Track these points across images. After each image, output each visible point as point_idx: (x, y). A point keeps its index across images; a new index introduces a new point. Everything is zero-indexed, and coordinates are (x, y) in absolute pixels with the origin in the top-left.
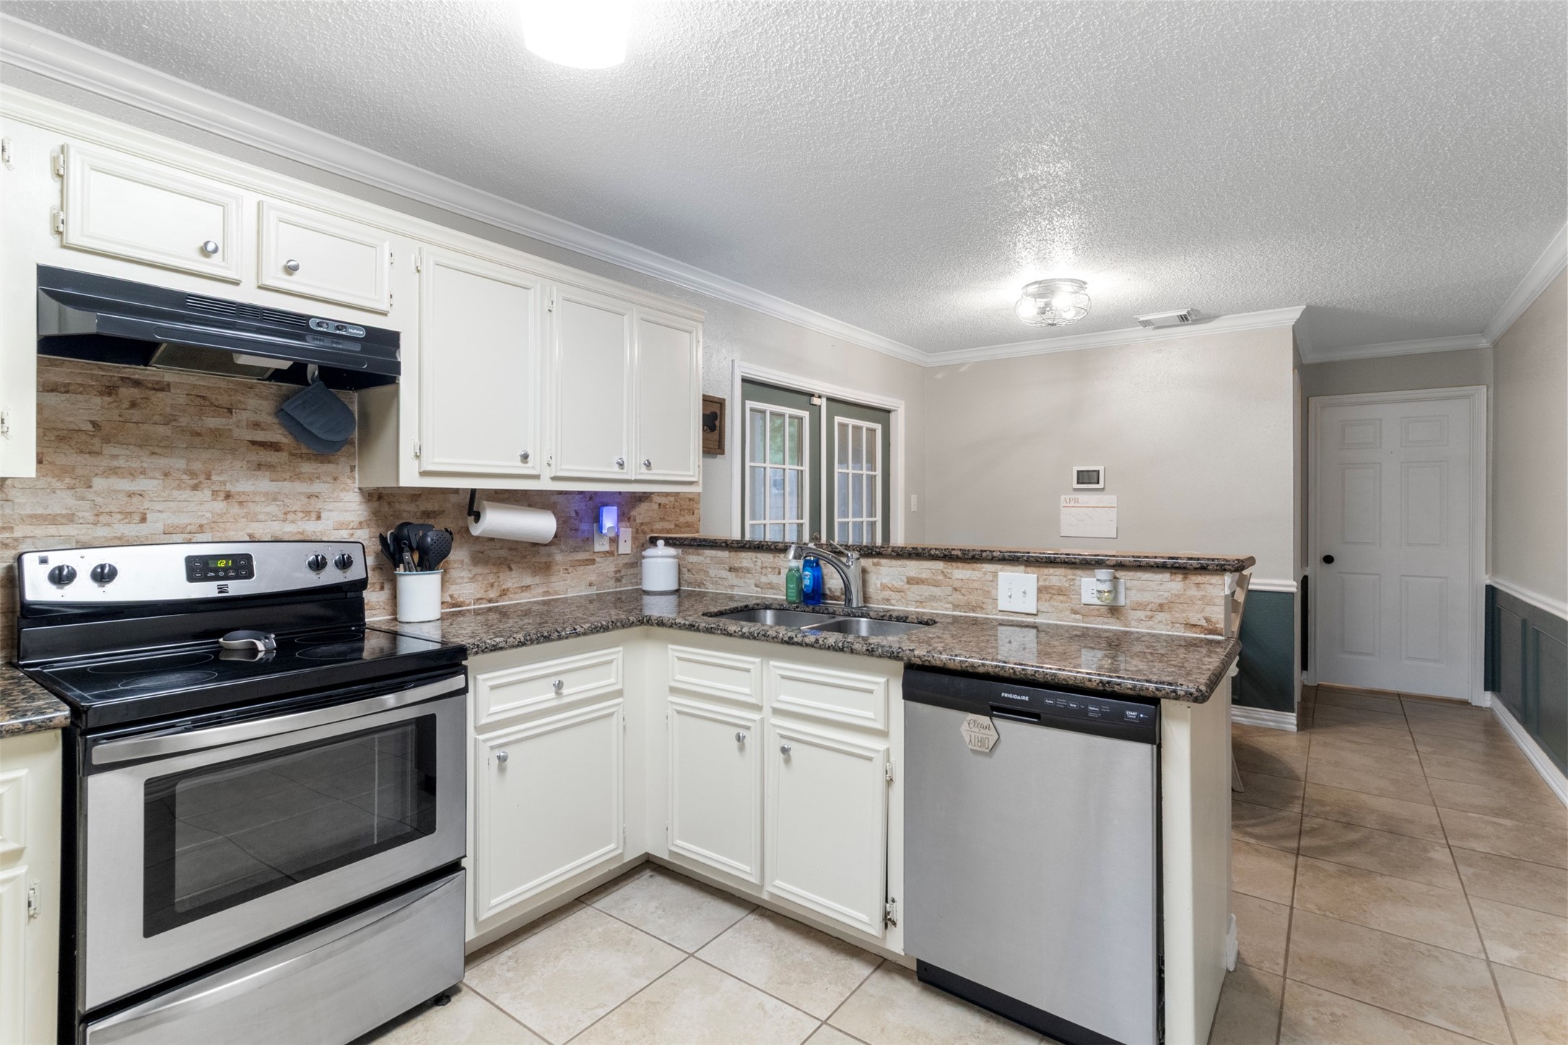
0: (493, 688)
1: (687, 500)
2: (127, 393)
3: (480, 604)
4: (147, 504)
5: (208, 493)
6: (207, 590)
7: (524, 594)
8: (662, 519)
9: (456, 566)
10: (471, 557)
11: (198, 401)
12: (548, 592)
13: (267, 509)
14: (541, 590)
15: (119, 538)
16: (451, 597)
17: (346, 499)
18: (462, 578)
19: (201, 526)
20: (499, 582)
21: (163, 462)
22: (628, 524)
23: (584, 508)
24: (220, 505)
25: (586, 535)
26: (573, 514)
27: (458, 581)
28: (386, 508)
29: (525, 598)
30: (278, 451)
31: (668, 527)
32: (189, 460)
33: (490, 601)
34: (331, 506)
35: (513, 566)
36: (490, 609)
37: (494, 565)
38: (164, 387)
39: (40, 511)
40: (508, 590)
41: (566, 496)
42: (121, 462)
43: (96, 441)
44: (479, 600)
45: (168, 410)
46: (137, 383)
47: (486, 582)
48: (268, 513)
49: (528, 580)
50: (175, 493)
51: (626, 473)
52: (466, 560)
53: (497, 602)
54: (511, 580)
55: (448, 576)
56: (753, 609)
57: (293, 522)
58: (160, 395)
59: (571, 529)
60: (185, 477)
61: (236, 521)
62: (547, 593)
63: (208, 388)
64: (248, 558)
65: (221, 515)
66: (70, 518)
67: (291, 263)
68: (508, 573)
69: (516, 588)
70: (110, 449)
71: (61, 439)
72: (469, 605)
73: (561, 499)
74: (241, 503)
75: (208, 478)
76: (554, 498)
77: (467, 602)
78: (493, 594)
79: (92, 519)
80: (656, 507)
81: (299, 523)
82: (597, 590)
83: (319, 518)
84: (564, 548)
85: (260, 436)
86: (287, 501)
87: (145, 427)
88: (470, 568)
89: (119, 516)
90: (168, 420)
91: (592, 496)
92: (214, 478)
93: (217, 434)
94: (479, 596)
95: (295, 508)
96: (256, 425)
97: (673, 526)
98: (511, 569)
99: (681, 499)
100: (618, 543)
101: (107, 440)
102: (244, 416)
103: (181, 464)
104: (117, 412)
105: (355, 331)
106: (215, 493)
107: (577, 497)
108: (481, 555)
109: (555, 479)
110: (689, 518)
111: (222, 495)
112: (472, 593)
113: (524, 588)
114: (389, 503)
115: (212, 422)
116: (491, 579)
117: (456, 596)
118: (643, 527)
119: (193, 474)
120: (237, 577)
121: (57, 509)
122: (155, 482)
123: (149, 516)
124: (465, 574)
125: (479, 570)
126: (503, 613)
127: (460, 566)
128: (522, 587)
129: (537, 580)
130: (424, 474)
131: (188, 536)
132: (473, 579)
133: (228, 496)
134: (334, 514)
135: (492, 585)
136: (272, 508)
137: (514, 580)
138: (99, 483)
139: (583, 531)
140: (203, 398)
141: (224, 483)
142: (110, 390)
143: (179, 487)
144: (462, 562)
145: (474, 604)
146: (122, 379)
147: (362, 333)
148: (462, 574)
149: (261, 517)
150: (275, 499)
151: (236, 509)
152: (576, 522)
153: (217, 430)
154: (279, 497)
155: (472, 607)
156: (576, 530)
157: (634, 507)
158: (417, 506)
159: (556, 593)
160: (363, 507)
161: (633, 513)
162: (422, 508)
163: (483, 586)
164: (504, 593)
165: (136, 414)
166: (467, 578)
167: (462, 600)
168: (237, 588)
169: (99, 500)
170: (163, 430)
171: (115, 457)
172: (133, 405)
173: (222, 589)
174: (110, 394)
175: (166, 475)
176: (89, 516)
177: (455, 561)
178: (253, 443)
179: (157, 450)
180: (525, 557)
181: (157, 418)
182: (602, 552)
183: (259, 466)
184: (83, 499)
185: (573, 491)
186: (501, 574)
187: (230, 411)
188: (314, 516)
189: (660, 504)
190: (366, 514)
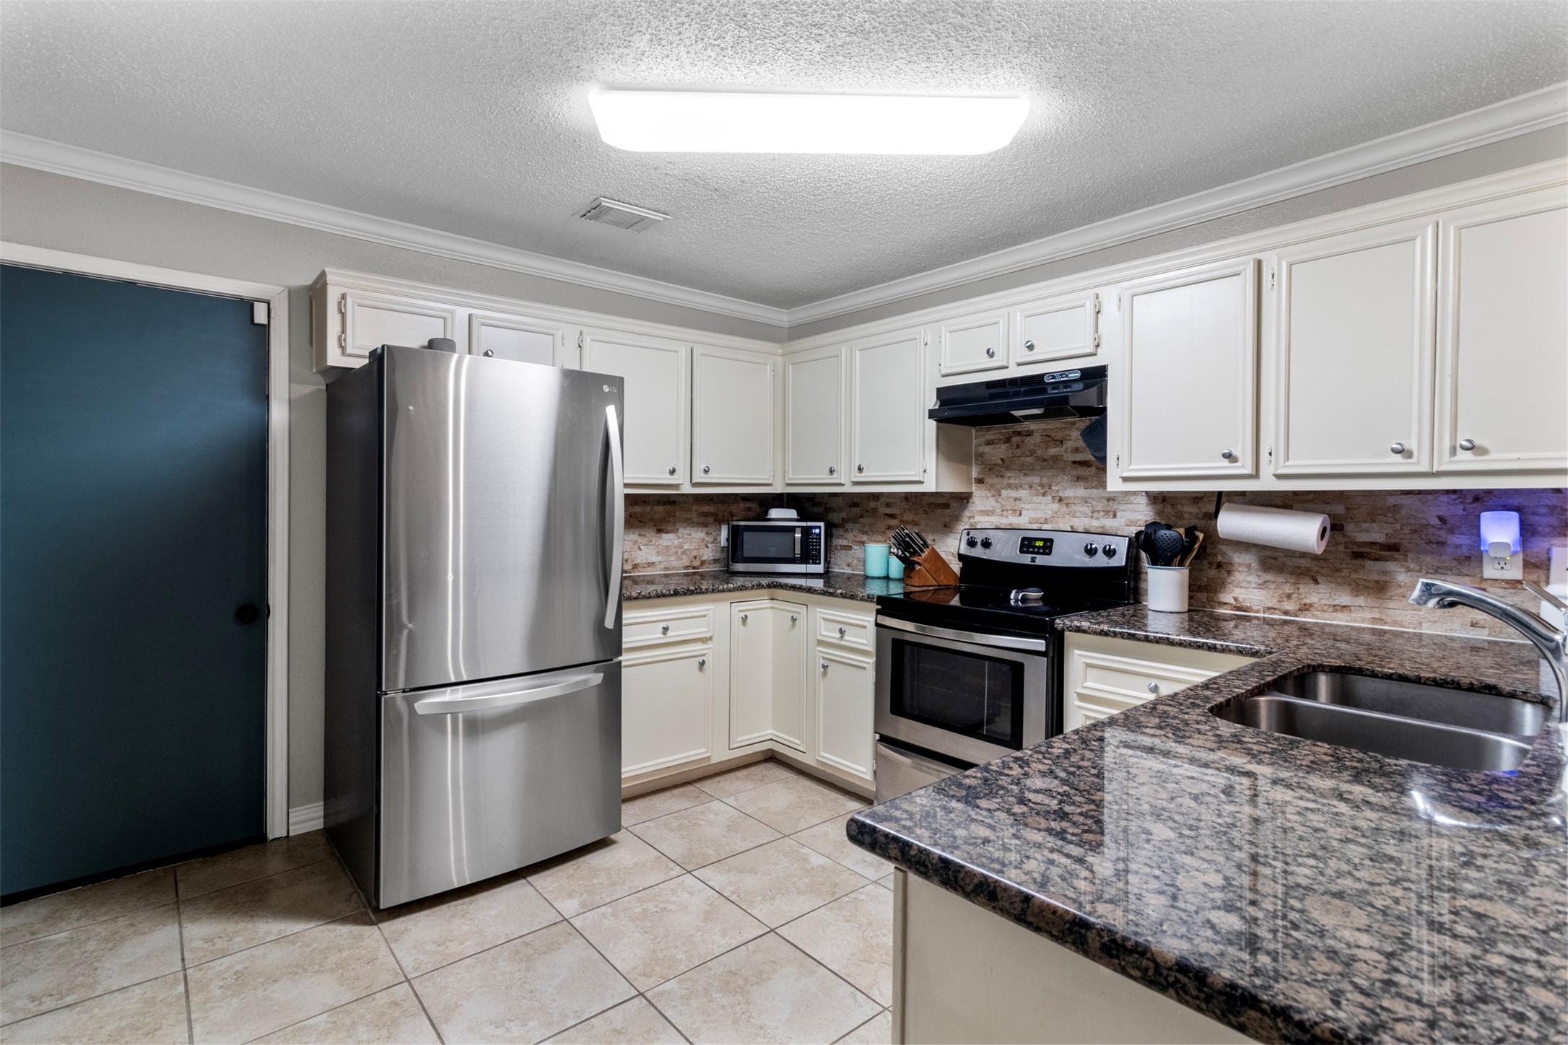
0: (1089, 665)
2: (1015, 439)
3: (1272, 614)
4: (1022, 505)
5: (1050, 498)
6: (1026, 559)
7: (1339, 615)
9: (1241, 569)
10: (1260, 561)
11: (1047, 439)
12: (1380, 619)
13: (1082, 509)
14: (1368, 615)
15: (1010, 525)
16: (1236, 599)
17: (1135, 502)
18: (1249, 582)
19: (1046, 519)
20: (1299, 594)
21: (1029, 479)
23: (1460, 512)
24: (1056, 506)
25: (1465, 551)
26: (1436, 522)
27: (1243, 584)
28: (1169, 510)
29: (1340, 620)
30: (1088, 466)
32: (1041, 477)
33: (1286, 613)
34: (1123, 507)
35: (1320, 579)
36: (1286, 622)
37: (1291, 574)
38: (1030, 433)
39: (983, 509)
40: (1311, 605)
41: (1419, 496)
42: (1012, 481)
43: (1003, 469)
44: (1270, 609)
45: (1032, 447)
46: (1019, 433)
47: (1280, 591)
48: (1082, 512)
49: (1345, 599)
50: (1034, 498)
51: (1418, 463)
52: (1253, 565)
53: (1297, 616)
54: (1318, 595)
55: (1232, 578)
57: (1097, 518)
58: (1029, 438)
59: (1430, 542)
60: (1039, 488)
61: (1064, 517)
62: (1374, 620)
63: (1052, 429)
64: (1054, 541)
65: (1056, 513)
66: (992, 513)
67: (1029, 343)
68: (1313, 586)
69: (1325, 605)
70: (1008, 474)
71: (990, 469)
72: (1257, 612)
73: (1407, 500)
74: (1067, 504)
75: (1050, 488)
76: (1392, 501)
77: (1256, 608)
78: (1289, 606)
79: (1000, 513)
81: (1101, 519)
82: (1489, 635)
83: (1115, 516)
84: (1412, 566)
85: (1079, 457)
86: (1093, 503)
87: (1022, 458)
88: (1259, 574)
89: (1010, 512)
90: (1032, 453)
92: (1053, 488)
93: (1056, 459)
94: (1270, 605)
95: (1100, 508)
96: (1077, 450)
98: (1316, 582)
100: (1548, 569)
101: (1007, 469)
102: (1069, 444)
103: (1036, 480)
104: (1011, 452)
105: (1074, 375)
106: (1053, 498)
107: (1445, 498)
108: (1273, 561)
109: (1279, 477)
111: (1057, 499)
112: (1261, 601)
113: (1337, 608)
114: (1172, 505)
115: (1053, 451)
116: (1288, 589)
117: (1240, 599)
119: (1042, 486)
120: (1044, 553)
121: (989, 508)
122: (1026, 492)
123: (1023, 512)
124: (1253, 579)
125: (1269, 577)
126: (1304, 629)
127: (1246, 570)
128: (1335, 606)
129: (1360, 601)
130: (1125, 479)
131: (1040, 525)
132: (1263, 585)
133: (1060, 500)
134: (1126, 514)
135: (1289, 596)
136: (1085, 509)
137: (1322, 596)
138: (1004, 493)
139: (1459, 546)
140: (1049, 436)
141: (1058, 491)
142: (1008, 440)
143: (1037, 495)
144: (1249, 566)
145: (1264, 612)
146: (1013, 432)
147: (1078, 375)
148: (1249, 578)
149: (1078, 514)
150: (1086, 502)
151: (1064, 509)
152: (1442, 533)
153: (1055, 456)
154: (1089, 500)
155: (1261, 615)
156: (1441, 544)
158: (1200, 508)
159: (1396, 623)
160: (1149, 508)
162: (1204, 510)
163: (1277, 595)
164: (1305, 608)
165: (1018, 452)
166: (1256, 583)
167: (1248, 605)
168: (1041, 560)
169: (1003, 502)
170: (1030, 460)
171: (1010, 478)
172: (1018, 447)
173: (1033, 560)
174: (1008, 442)
175: (1031, 487)
176: (999, 511)
177: (1240, 565)
178: (1074, 462)
179: (1026, 472)
180: (1339, 570)
181: (1027, 453)
182: (1502, 580)
183: (1078, 479)
184: (997, 502)
185: (1434, 490)
186: (1301, 586)
187: (1062, 442)
188: (1111, 514)
190: (1151, 514)
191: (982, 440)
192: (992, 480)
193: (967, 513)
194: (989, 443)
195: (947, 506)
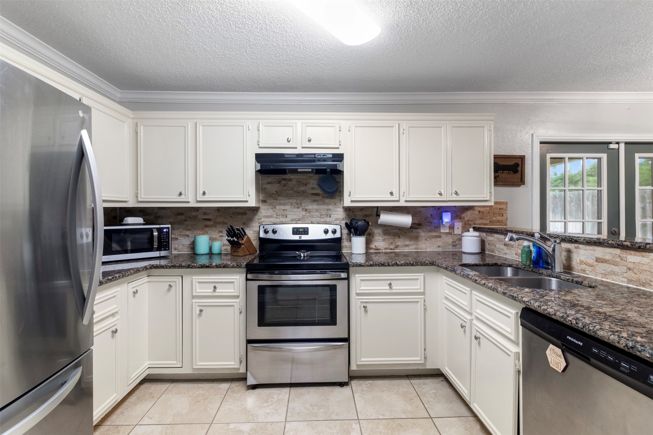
0: (362, 280)
1: (498, 209)
2: (283, 182)
3: (387, 250)
4: (287, 213)
5: (301, 209)
6: (296, 237)
7: (406, 248)
8: (482, 218)
9: (377, 235)
10: (383, 232)
11: (299, 183)
12: (417, 248)
13: (316, 214)
14: (414, 247)
15: (281, 222)
16: (375, 246)
18: (380, 239)
19: (299, 219)
20: (395, 242)
21: (290, 201)
22: (460, 221)
23: (435, 213)
24: (304, 213)
25: (436, 225)
26: (430, 216)
27: (378, 241)
28: (351, 214)
29: (406, 250)
30: (318, 196)
31: (485, 223)
32: (297, 200)
33: (391, 249)
34: (334, 213)
35: (401, 236)
36: (391, 253)
37: (393, 235)
38: (290, 180)
39: (266, 215)
40: (398, 245)
41: (426, 208)
42: (282, 201)
43: (277, 196)
44: (386, 249)
45: (292, 186)
46: (285, 180)
47: (389, 242)
48: (316, 215)
49: (407, 243)
50: (293, 209)
51: (444, 198)
52: (381, 233)
53: (394, 250)
54: (400, 242)
55: (374, 239)
56: (501, 265)
57: (323, 218)
58: (290, 182)
59: (428, 222)
60: (296, 205)
61: (308, 218)
62: (416, 248)
63: (301, 179)
64: (308, 228)
65: (304, 216)
66: (271, 217)
67: (309, 139)
68: (399, 239)
69: (402, 245)
70: (280, 198)
71: (270, 196)
72: (382, 250)
73: (423, 209)
74: (309, 212)
75: (301, 205)
76: (419, 209)
77: (382, 249)
78: (392, 247)
79: (276, 217)
80: (477, 213)
81: (325, 218)
82: (442, 249)
83: (330, 217)
84: (425, 230)
85: (314, 192)
86: (321, 211)
87: (287, 191)
88: (383, 236)
89: (281, 216)
90: (292, 189)
91: (439, 208)
92: (303, 205)
93: (303, 192)
94: (386, 247)
95: (324, 213)
96: (313, 188)
97: (488, 222)
98: (400, 238)
99: (493, 209)
100: (454, 229)
101: (279, 196)
102: (310, 186)
103: (295, 201)
104: (281, 188)
106: (303, 209)
107: (431, 209)
108: (387, 231)
109: (406, 201)
110: (500, 218)
111: (304, 210)
112: (383, 246)
113: (406, 246)
114: (353, 212)
115: (302, 188)
116: (391, 241)
117: (377, 246)
118: (469, 222)
119: (297, 204)
120: (304, 234)
121: (269, 214)
122: (289, 206)
123: (288, 216)
124: (381, 238)
125: (386, 237)
126: (397, 254)
127: (378, 235)
128: (405, 245)
129: (412, 243)
130: (352, 201)
131: (296, 222)
132: (384, 240)
133: (306, 210)
134: (335, 215)
135: (392, 243)
136: (317, 214)
137: (401, 242)
138: (277, 207)
139: (435, 223)
140: (300, 182)
141: (305, 206)
142: (279, 182)
143: (294, 208)
144: (379, 234)
145: (384, 250)
146: (282, 179)
147: (331, 156)
148: (379, 238)
149: (314, 216)
150: (318, 211)
151: (308, 214)
152: (431, 219)
153: (303, 191)
154: (319, 210)
155: (383, 251)
156: (431, 223)
157: (463, 213)
158: (362, 213)
159: (421, 249)
160: (344, 213)
161: (463, 215)
162: (364, 213)
163: (388, 243)
164: (397, 247)
165: (285, 188)
166: (381, 240)
167: (379, 248)
168: (304, 237)
169: (277, 212)
170: (291, 192)
171: (280, 200)
172: (284, 186)
173: (300, 237)
174: (279, 183)
175: (291, 204)
176: (275, 216)
177: (377, 233)
178: (312, 194)
179: (290, 198)
180: (406, 233)
181: (289, 189)
182: (445, 233)
183: (314, 201)
184: (274, 211)
185: (429, 206)
186: (395, 239)
187: (306, 185)
188: (329, 216)
189: (479, 211)
190: (345, 215)
191: (265, 181)
192: (270, 201)
193: (257, 217)
194: (268, 183)
195: (245, 214)
